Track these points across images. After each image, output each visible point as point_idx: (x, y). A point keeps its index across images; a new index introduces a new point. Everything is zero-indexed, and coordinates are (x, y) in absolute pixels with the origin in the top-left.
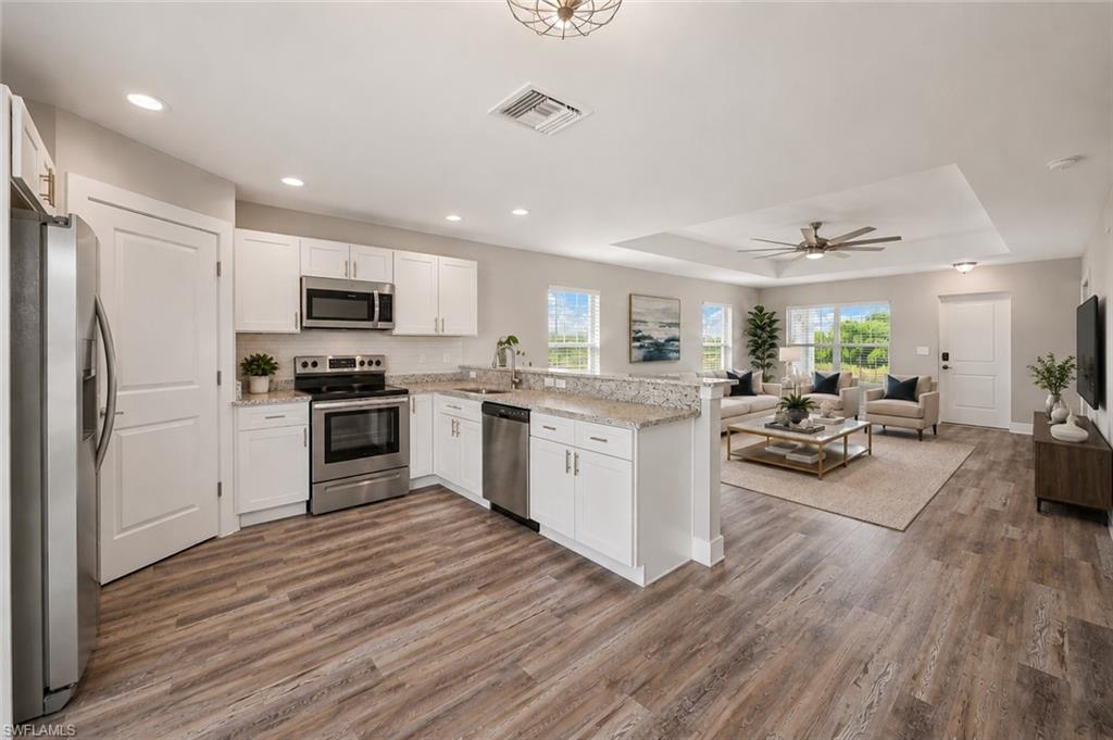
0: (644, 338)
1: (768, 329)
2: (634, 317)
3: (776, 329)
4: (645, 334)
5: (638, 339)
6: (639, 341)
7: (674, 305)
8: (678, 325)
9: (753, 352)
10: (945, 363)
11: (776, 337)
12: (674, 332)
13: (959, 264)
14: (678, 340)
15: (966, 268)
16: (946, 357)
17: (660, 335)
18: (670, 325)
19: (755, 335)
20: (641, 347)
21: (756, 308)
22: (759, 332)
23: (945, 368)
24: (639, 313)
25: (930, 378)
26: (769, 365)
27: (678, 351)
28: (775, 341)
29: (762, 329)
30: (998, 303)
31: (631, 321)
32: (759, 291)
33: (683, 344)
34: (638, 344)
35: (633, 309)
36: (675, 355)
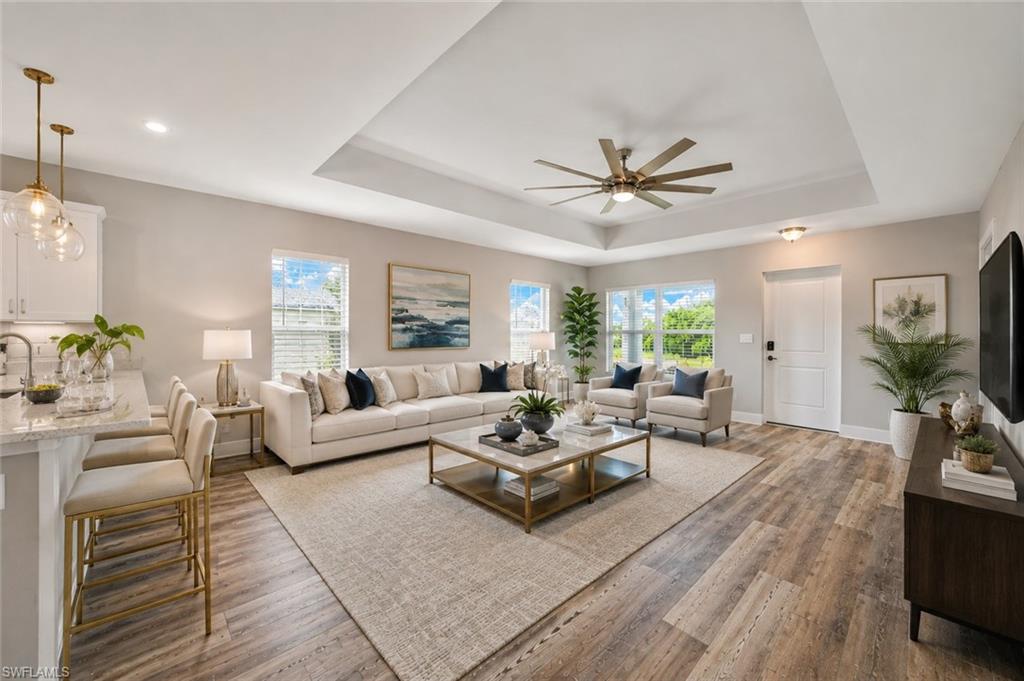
0: (412, 318)
1: (587, 313)
2: (395, 293)
3: (596, 314)
4: (413, 313)
5: (401, 320)
6: (404, 323)
7: (461, 283)
8: (467, 305)
9: (572, 339)
10: (770, 353)
11: (597, 323)
12: (461, 313)
13: (787, 230)
14: (467, 323)
15: (795, 235)
16: (771, 346)
17: (438, 316)
18: (454, 304)
19: (571, 319)
20: (405, 330)
21: (574, 289)
22: (577, 317)
23: (770, 358)
24: (402, 288)
25: (723, 371)
26: (588, 355)
27: (467, 336)
28: (597, 328)
29: (580, 313)
30: (829, 280)
31: (390, 297)
32: (588, 270)
33: (474, 329)
34: (400, 326)
35: (394, 283)
36: (465, 340)
